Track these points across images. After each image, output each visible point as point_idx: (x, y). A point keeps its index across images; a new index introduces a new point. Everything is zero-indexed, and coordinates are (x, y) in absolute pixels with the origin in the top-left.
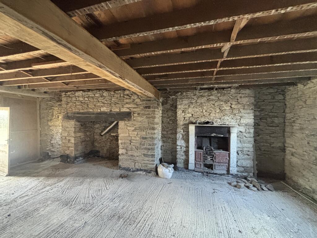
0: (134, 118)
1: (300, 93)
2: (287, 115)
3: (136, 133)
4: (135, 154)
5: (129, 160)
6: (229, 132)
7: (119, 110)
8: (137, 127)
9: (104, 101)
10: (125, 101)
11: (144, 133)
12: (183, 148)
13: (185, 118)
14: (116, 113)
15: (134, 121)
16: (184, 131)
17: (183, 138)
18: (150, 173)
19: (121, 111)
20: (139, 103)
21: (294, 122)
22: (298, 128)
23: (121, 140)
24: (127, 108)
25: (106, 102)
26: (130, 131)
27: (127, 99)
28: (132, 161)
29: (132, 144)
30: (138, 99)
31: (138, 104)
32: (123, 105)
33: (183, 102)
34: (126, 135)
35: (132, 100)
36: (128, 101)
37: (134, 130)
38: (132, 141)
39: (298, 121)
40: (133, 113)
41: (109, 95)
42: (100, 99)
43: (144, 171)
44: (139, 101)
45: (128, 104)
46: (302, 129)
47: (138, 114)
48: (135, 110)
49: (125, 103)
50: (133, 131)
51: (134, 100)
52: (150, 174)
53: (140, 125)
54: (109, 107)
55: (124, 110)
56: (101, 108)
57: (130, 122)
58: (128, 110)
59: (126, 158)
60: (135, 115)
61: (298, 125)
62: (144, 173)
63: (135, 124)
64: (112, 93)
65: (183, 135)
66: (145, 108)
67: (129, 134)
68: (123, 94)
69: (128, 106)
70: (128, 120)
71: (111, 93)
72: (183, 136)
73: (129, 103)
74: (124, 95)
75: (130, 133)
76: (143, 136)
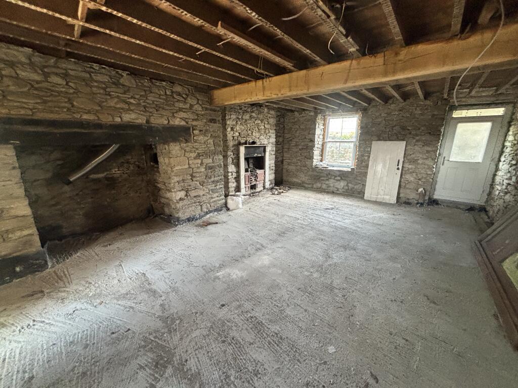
0: (195, 138)
1: (296, 119)
2: (285, 135)
3: (199, 161)
4: (201, 193)
5: (193, 204)
6: (265, 151)
7: (166, 122)
8: (201, 152)
9: (129, 98)
10: (177, 104)
11: (210, 161)
12: (234, 174)
13: (233, 137)
14: (163, 128)
15: (196, 142)
16: (233, 154)
17: (233, 163)
18: (221, 210)
19: (171, 123)
20: (200, 112)
21: (291, 140)
22: (293, 145)
23: (177, 176)
24: (180, 118)
25: (134, 102)
26: (190, 159)
27: (178, 101)
28: (197, 204)
29: (194, 179)
30: (198, 105)
31: (200, 114)
32: (173, 113)
33: (232, 116)
34: (184, 167)
35: (189, 105)
36: (181, 105)
37: (196, 156)
38: (194, 175)
39: (294, 140)
40: (193, 128)
41: (137, 85)
42: (112, 90)
43: (215, 212)
44: (200, 109)
45: (184, 112)
46: (296, 145)
47: (200, 131)
48: (194, 123)
49: (175, 108)
50: (195, 158)
51: (191, 106)
52: (222, 212)
53: (204, 148)
54: (142, 113)
55: (177, 122)
56: (121, 113)
57: (189, 144)
58: (183, 123)
59: (189, 203)
60: (196, 132)
61: (294, 142)
62: (216, 213)
63: (197, 147)
64: (146, 83)
65: (232, 158)
66: (209, 122)
67: (189, 164)
68: (170, 91)
69: (182, 115)
70: (186, 140)
71: (142, 81)
72: (233, 160)
73: (184, 110)
74: (172, 92)
75: (191, 162)
76: (209, 165)
